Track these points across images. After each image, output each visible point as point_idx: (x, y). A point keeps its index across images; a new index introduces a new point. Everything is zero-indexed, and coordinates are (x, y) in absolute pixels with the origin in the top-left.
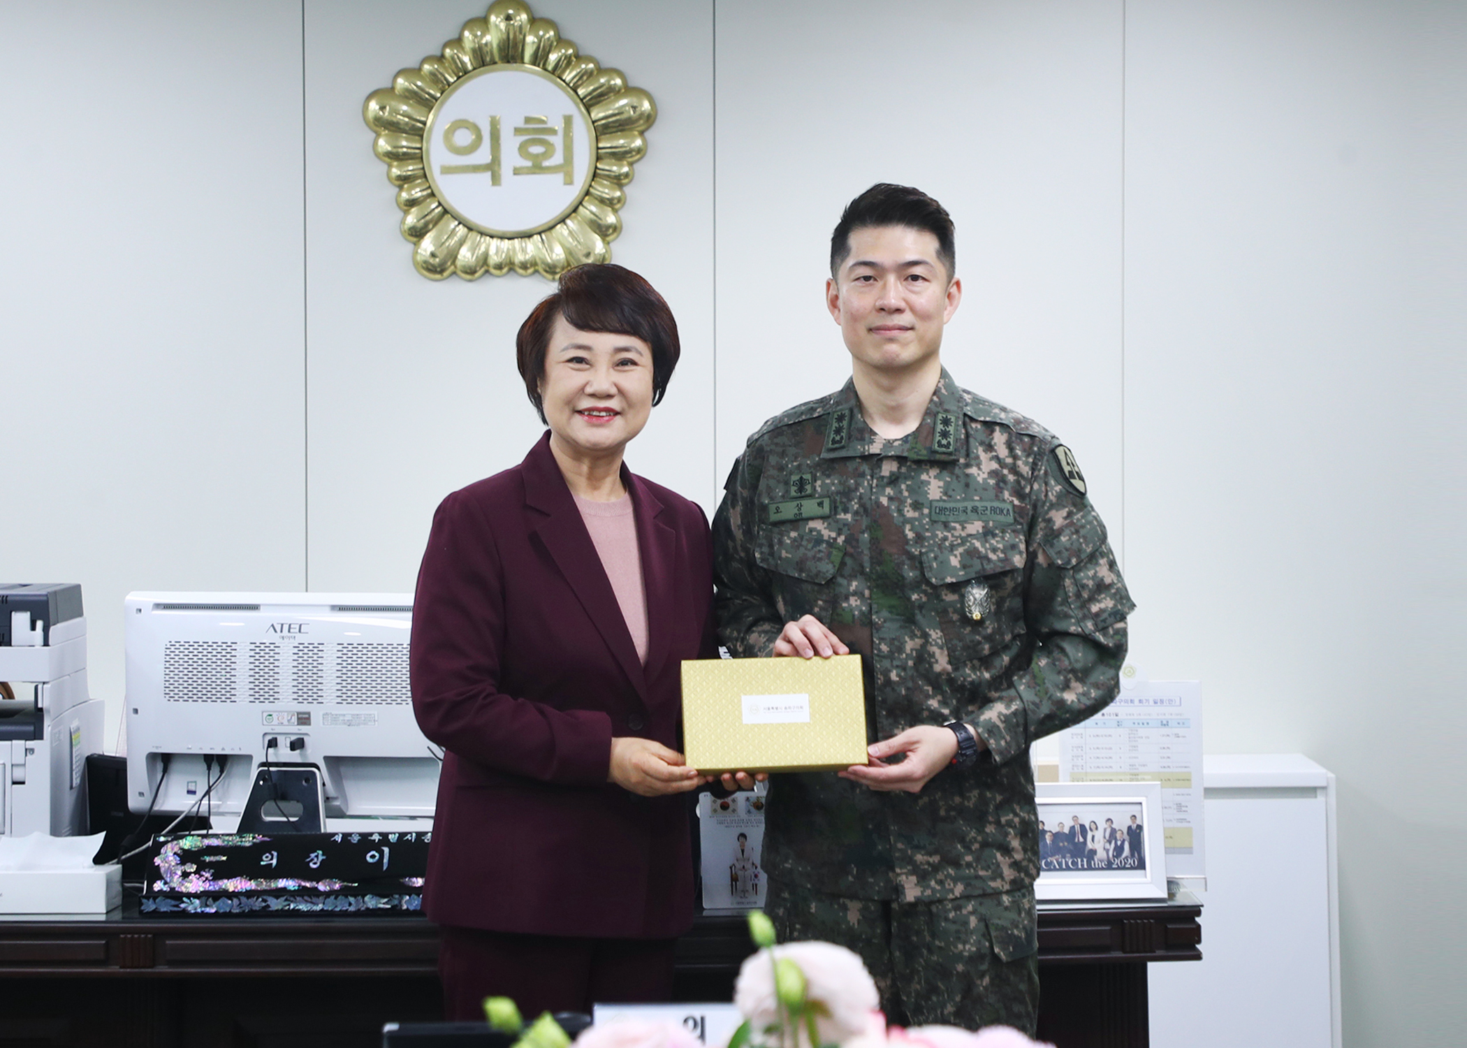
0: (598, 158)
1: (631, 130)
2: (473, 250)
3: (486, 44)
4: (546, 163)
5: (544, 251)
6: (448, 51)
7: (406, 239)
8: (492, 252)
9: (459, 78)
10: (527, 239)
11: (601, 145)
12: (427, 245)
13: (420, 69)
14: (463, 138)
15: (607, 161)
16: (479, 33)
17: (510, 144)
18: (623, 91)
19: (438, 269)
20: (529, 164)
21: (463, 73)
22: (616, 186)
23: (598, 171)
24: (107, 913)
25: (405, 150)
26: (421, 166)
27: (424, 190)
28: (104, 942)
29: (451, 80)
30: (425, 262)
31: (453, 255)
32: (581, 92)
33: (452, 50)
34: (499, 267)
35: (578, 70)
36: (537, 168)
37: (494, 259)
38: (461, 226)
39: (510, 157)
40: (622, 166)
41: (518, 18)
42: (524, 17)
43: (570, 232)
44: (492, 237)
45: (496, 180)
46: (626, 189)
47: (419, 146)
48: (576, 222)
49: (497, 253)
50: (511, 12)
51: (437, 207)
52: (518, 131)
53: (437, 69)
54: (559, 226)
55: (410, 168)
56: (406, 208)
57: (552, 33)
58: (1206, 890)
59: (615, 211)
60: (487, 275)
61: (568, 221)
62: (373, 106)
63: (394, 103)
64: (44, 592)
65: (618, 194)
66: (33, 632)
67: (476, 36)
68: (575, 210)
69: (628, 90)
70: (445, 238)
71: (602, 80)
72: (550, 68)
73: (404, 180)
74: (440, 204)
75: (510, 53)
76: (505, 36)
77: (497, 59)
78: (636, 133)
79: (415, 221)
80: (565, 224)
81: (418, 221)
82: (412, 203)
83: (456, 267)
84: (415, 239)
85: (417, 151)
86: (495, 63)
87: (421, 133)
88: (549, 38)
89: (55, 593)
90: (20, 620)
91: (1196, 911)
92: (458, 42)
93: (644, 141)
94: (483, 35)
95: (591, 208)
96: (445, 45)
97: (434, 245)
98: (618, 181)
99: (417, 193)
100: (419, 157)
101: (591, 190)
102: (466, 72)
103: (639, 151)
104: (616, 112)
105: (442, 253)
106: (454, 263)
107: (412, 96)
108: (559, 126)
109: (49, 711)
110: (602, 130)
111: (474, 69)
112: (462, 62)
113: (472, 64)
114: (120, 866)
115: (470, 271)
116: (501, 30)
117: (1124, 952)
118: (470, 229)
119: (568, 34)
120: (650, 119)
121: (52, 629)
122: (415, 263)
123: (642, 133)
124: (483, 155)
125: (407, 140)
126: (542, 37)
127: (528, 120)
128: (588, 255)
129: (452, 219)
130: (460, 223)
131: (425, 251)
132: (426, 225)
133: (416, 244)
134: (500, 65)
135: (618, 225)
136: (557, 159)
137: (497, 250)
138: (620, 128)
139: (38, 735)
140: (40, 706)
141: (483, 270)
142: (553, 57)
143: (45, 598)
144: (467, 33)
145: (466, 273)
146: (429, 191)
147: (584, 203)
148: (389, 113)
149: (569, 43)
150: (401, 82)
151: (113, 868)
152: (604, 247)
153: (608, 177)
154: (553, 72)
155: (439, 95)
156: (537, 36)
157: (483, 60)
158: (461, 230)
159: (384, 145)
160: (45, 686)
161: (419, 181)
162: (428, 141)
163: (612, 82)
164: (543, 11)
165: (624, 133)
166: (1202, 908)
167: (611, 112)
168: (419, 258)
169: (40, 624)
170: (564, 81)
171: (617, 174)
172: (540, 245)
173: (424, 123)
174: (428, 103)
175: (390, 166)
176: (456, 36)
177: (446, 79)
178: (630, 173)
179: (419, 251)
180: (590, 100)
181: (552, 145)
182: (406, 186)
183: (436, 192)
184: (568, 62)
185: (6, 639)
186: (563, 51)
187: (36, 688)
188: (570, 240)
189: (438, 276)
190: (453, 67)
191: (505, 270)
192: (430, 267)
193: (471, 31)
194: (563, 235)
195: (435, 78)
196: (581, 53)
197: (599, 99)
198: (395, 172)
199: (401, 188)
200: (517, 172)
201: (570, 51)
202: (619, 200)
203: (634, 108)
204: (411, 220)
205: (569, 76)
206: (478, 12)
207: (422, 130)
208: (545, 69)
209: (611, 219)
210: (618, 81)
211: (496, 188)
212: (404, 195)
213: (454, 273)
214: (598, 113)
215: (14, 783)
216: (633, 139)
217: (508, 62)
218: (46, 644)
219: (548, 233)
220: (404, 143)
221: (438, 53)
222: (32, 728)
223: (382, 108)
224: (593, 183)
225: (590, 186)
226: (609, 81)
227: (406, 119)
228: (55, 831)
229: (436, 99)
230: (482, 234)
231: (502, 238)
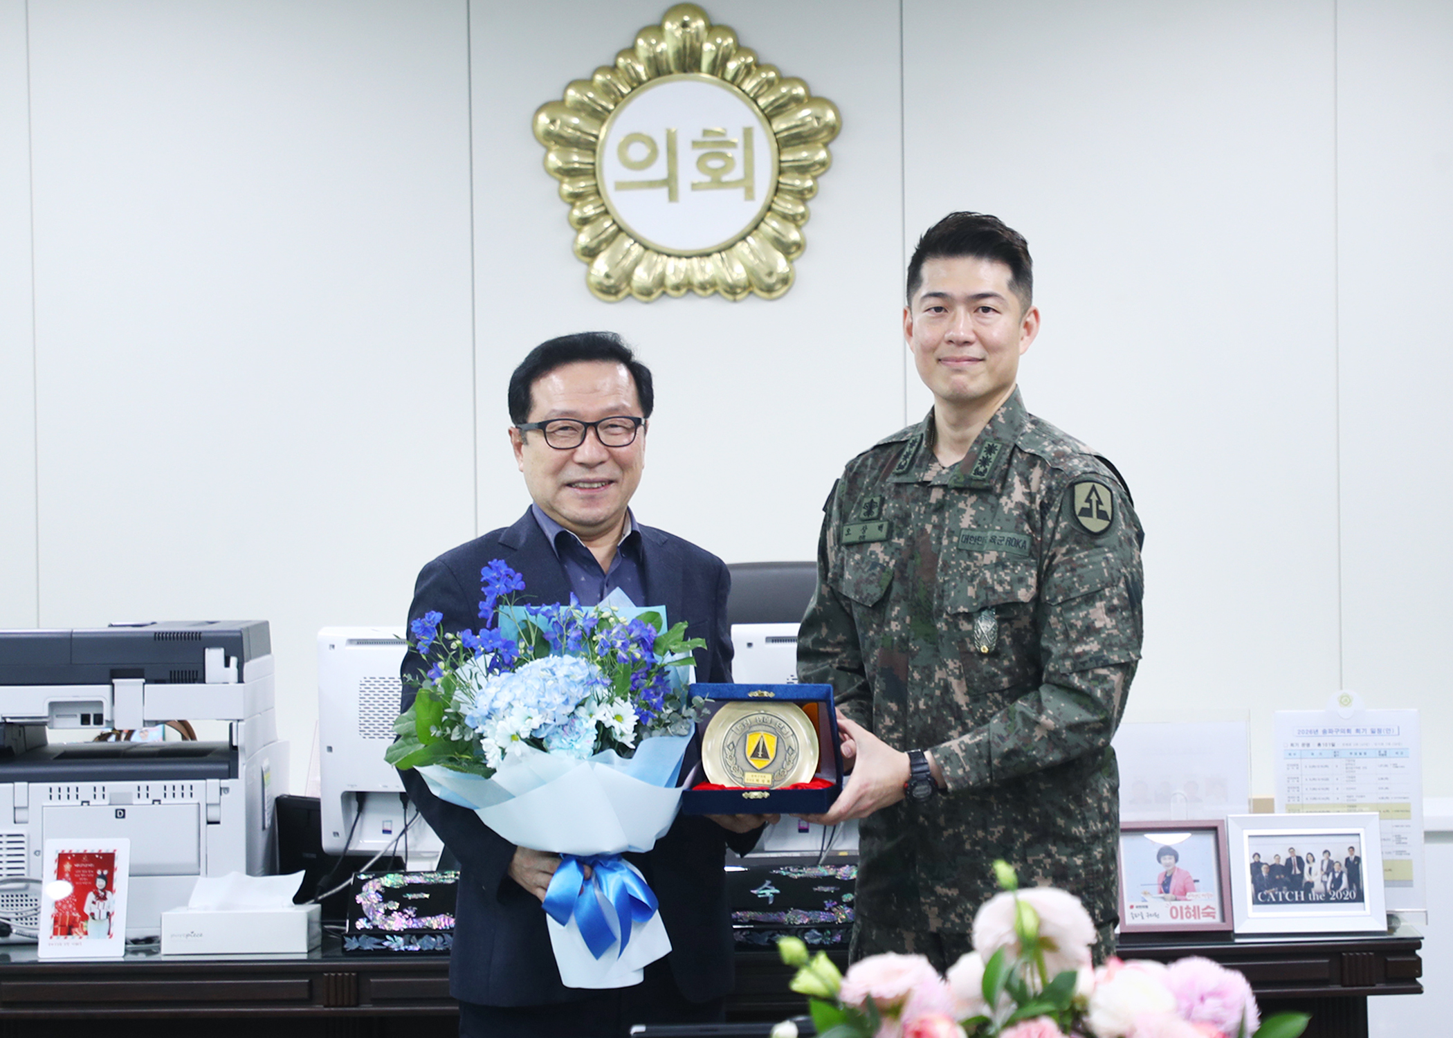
0: (781, 172)
1: (815, 141)
2: (649, 269)
3: (661, 53)
4: (726, 178)
5: (724, 270)
6: (621, 61)
7: (580, 260)
8: (669, 272)
9: (633, 89)
10: (706, 259)
11: (783, 158)
12: (601, 266)
13: (591, 80)
14: (638, 152)
15: (789, 174)
16: (654, 41)
17: (687, 158)
18: (806, 101)
19: (613, 291)
20: (706, 179)
21: (637, 84)
22: (799, 202)
23: (781, 186)
24: (309, 952)
25: (577, 166)
26: (593, 182)
27: (598, 207)
28: (307, 981)
29: (625, 90)
30: (600, 284)
31: (628, 276)
32: (762, 102)
33: (625, 59)
34: (677, 287)
35: (759, 79)
36: (718, 183)
37: (671, 279)
38: (637, 245)
39: (688, 172)
40: (804, 180)
41: (694, 25)
42: (700, 23)
43: (752, 251)
44: (669, 256)
45: (673, 196)
46: (810, 204)
47: (591, 160)
48: (757, 239)
49: (674, 273)
50: (686, 18)
51: (611, 225)
52: (695, 144)
53: (610, 80)
54: (739, 245)
55: (582, 185)
56: (578, 227)
57: (730, 41)
58: (1427, 924)
59: (798, 227)
60: (664, 296)
61: (749, 239)
62: (543, 119)
63: (565, 117)
64: (237, 628)
65: (801, 209)
66: (227, 669)
67: (650, 45)
68: (756, 227)
69: (811, 99)
70: (621, 257)
71: (784, 90)
72: (729, 77)
73: (577, 196)
74: (614, 222)
75: (688, 61)
76: (681, 45)
77: (673, 68)
78: (820, 145)
79: (588, 240)
80: (746, 242)
81: (592, 240)
82: (584, 221)
83: (631, 288)
84: (587, 259)
85: (590, 167)
86: (670, 73)
87: (593, 147)
88: (727, 46)
89: (248, 629)
90: (214, 657)
91: (1416, 943)
92: (631, 51)
93: (829, 153)
94: (658, 43)
95: (772, 225)
96: (620, 54)
97: (609, 266)
98: (802, 195)
99: (590, 210)
100: (591, 172)
101: (774, 206)
102: (640, 83)
103: (823, 164)
104: (799, 123)
105: (617, 273)
106: (629, 284)
107: (580, 108)
108: (737, 138)
109: (244, 750)
110: (785, 142)
111: (649, 79)
112: (637, 73)
113: (646, 74)
114: (318, 906)
115: (647, 292)
116: (676, 38)
117: (1344, 986)
118: (646, 248)
119: (747, 42)
120: (833, 130)
121: (246, 666)
122: (589, 284)
123: (826, 145)
124: (659, 171)
125: (579, 154)
126: (721, 44)
127: (706, 132)
128: (770, 274)
129: (627, 238)
130: (635, 242)
131: (598, 271)
132: (600, 244)
133: (589, 264)
134: (677, 75)
135: (802, 242)
136: (737, 173)
137: (674, 270)
138: (803, 140)
139: (232, 773)
140: (234, 744)
141: (660, 291)
142: (732, 66)
143: (239, 634)
144: (641, 42)
145: (642, 294)
146: (602, 209)
147: (766, 220)
148: (561, 127)
149: (749, 51)
150: (572, 94)
151: (312, 908)
152: (788, 265)
153: (790, 192)
154: (733, 81)
155: (611, 107)
156: (715, 43)
157: (658, 69)
158: (637, 250)
159: (554, 160)
160: (240, 723)
161: (591, 198)
162: (601, 157)
163: (795, 92)
164: (720, 17)
165: (808, 145)
166: (1422, 941)
167: (793, 123)
168: (593, 279)
169: (233, 660)
170: (743, 91)
171: (800, 189)
172: (720, 264)
173: (596, 137)
174: (599, 115)
175: (561, 182)
176: (628, 44)
177: (619, 90)
178: (814, 188)
179: (593, 272)
180: (771, 111)
181: (732, 159)
182: (578, 203)
183: (610, 210)
184: (748, 70)
185: (200, 676)
186: (743, 59)
187: (231, 726)
188: (751, 258)
189: (612, 298)
190: (627, 76)
191: (683, 291)
192: (604, 289)
193: (646, 40)
194: (744, 254)
195: (608, 90)
196: (762, 61)
197: (779, 110)
198: (567, 188)
199: (573, 205)
200: (695, 187)
201: (750, 60)
202: (803, 216)
203: (818, 119)
204: (584, 239)
205: (749, 85)
206: (651, 18)
207: (594, 144)
208: (723, 79)
209: (794, 236)
210: (800, 91)
211: (674, 205)
212: (577, 213)
213: (629, 295)
214: (780, 125)
215: (209, 823)
216: (817, 150)
217: (685, 71)
218: (240, 680)
219: (728, 252)
220: (575, 158)
221: (611, 63)
222: (226, 767)
223: (553, 122)
224: (776, 199)
225: (773, 201)
226: (790, 91)
227: (578, 134)
228: (250, 872)
229: (609, 111)
230: (659, 253)
231: (679, 257)
